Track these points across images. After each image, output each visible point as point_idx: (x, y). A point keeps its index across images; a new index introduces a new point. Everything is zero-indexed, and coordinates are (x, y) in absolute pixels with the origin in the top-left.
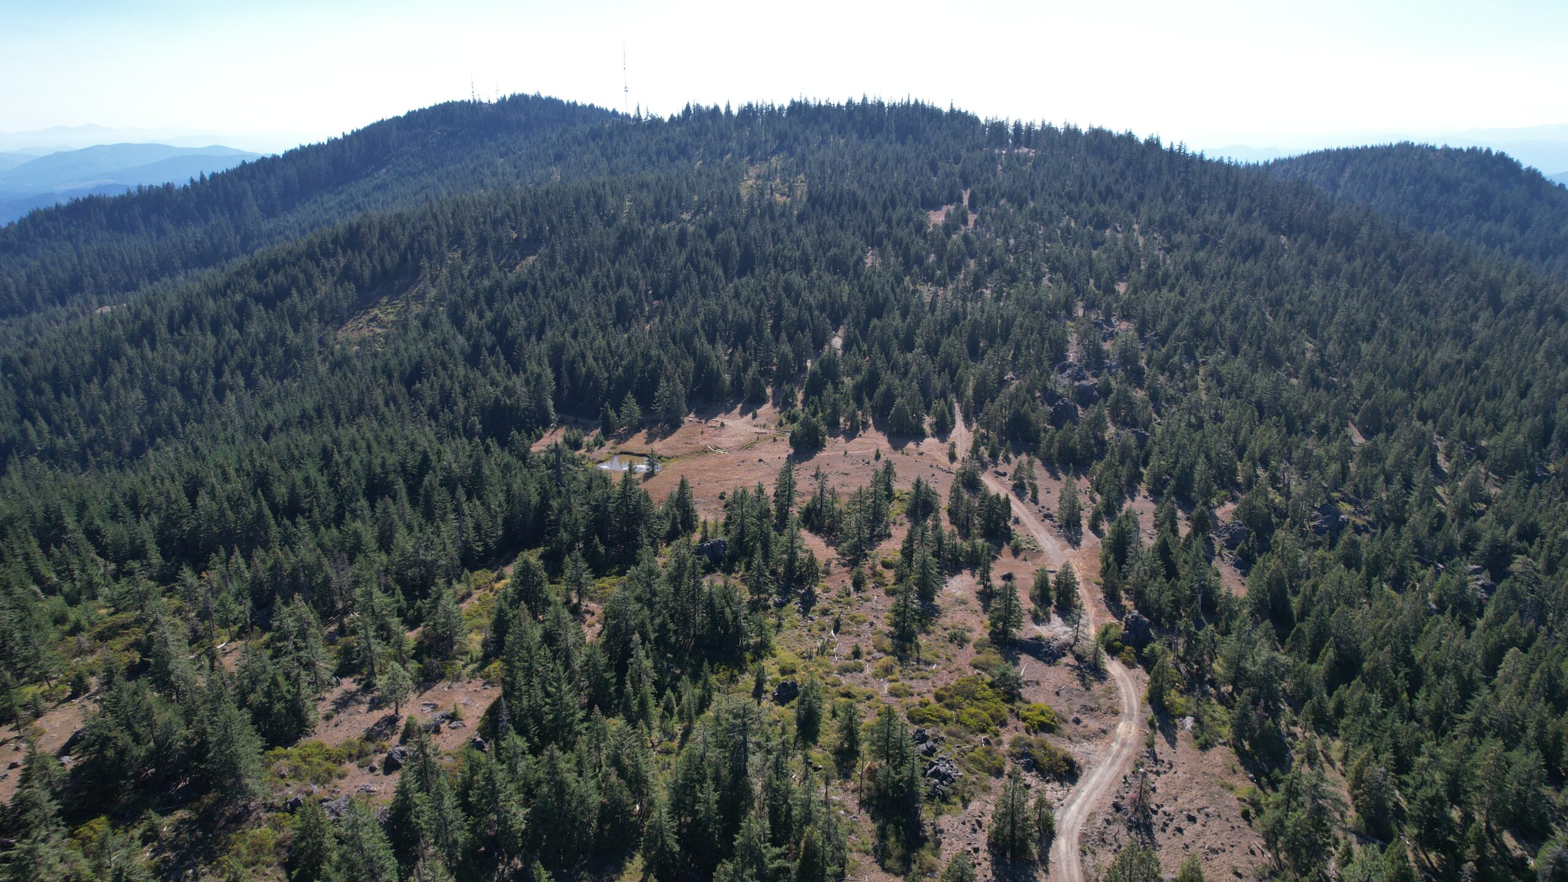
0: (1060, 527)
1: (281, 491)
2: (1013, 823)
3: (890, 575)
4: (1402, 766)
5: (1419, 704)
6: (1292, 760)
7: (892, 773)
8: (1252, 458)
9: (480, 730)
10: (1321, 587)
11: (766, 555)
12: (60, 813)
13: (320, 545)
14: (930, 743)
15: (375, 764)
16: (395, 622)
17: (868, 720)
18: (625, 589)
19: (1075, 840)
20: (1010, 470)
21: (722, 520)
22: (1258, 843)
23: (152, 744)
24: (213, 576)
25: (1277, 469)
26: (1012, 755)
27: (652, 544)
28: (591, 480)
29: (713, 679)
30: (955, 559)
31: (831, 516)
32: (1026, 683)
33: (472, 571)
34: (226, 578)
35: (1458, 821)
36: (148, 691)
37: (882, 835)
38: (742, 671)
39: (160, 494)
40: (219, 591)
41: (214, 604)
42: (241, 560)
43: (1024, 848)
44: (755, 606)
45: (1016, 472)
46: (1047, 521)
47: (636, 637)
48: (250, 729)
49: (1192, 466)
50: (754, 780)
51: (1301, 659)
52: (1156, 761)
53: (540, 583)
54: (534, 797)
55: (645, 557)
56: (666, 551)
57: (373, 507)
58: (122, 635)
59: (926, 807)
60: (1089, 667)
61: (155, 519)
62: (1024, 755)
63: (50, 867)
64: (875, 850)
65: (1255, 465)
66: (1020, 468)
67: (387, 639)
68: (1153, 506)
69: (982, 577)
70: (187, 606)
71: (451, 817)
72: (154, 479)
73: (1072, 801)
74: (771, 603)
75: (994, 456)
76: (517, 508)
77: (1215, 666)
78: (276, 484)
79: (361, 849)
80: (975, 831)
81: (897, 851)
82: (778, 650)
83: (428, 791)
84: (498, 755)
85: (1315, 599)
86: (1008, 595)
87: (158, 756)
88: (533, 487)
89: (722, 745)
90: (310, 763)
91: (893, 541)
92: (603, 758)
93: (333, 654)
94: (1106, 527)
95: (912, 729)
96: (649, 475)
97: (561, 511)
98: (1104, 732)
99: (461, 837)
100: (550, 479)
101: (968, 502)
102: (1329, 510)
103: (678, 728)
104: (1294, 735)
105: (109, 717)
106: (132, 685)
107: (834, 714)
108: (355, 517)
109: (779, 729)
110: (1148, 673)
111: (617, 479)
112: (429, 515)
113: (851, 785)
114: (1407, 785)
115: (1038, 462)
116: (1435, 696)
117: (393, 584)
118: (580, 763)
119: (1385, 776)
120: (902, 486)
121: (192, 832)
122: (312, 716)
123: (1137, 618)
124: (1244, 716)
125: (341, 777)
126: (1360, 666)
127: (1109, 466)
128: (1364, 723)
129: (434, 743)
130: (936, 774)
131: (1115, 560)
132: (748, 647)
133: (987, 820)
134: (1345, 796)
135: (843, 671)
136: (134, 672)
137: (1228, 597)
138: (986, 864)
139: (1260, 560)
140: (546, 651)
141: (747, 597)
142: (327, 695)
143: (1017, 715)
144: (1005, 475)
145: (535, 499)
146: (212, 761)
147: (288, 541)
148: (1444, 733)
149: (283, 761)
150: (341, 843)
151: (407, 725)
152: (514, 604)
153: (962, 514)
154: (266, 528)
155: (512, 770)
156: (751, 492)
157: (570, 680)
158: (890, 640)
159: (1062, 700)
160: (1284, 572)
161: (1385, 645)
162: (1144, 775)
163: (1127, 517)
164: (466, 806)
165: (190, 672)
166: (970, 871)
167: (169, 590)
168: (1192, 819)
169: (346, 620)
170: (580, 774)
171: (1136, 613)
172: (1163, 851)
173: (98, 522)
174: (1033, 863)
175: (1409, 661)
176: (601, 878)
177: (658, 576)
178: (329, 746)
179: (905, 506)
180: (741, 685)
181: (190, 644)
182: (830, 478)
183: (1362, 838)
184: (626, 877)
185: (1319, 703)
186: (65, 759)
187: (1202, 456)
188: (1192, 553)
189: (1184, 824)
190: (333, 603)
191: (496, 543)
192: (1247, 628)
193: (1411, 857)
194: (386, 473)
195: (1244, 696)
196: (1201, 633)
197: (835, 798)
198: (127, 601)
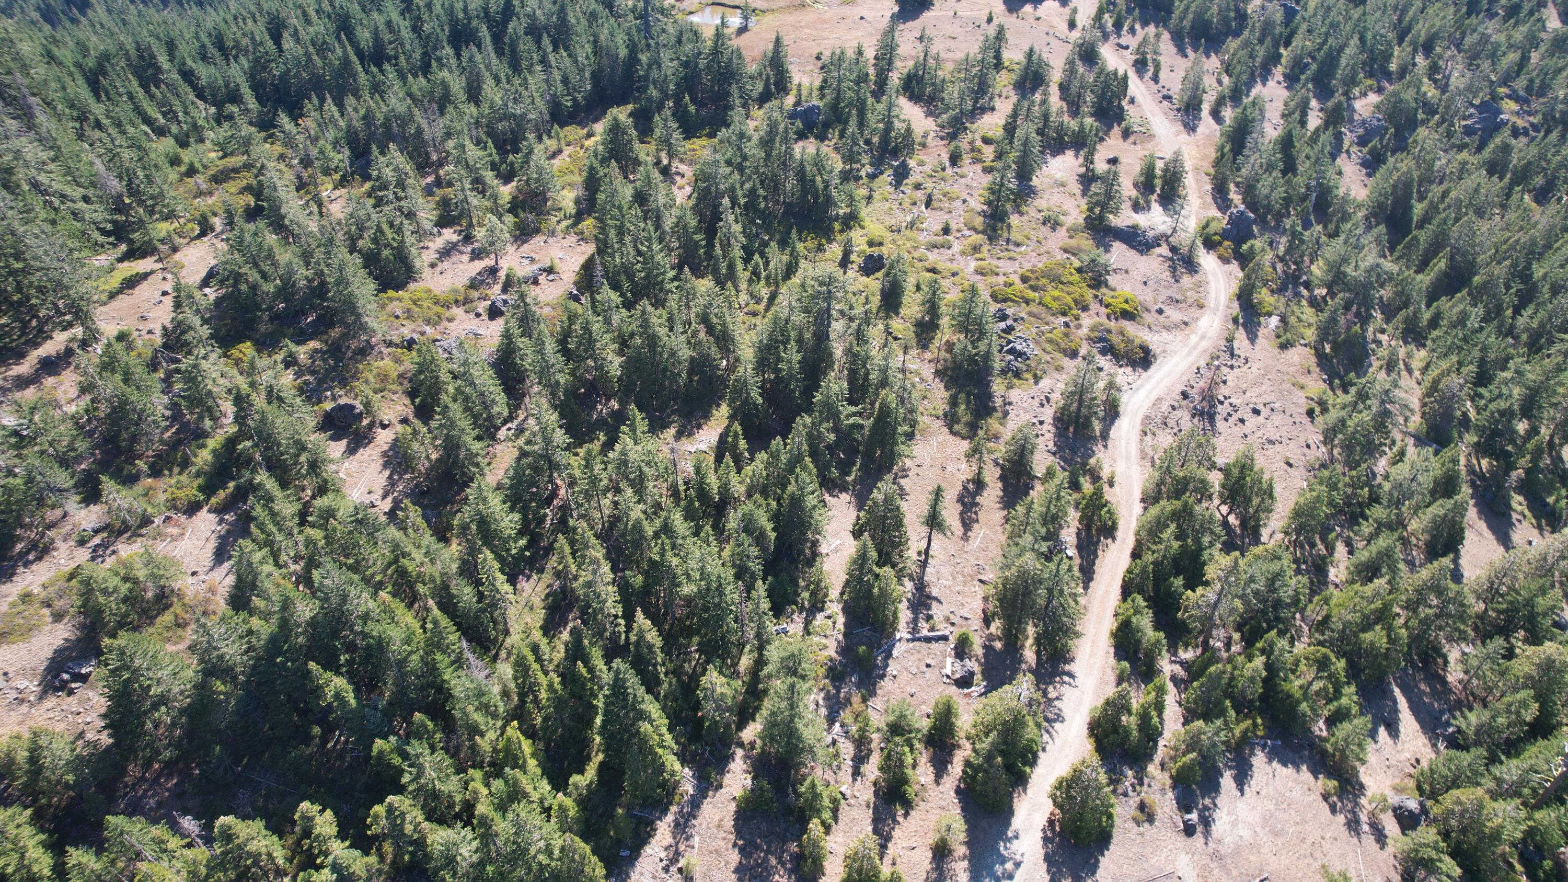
0: (1179, 110)
1: (364, 36)
2: (1081, 401)
3: (989, 152)
4: (1483, 378)
5: (1521, 321)
6: (1370, 365)
7: (970, 347)
8: (1414, 44)
9: (576, 283)
10: (1453, 194)
11: (862, 124)
12: (212, 336)
13: (410, 94)
14: (1009, 322)
15: (480, 310)
16: (489, 176)
17: (951, 295)
18: (715, 151)
19: (1138, 421)
20: (1133, 42)
21: (818, 83)
22: (1316, 437)
23: (278, 281)
24: (309, 123)
25: (1440, 57)
26: (1089, 339)
27: (745, 106)
28: (681, 33)
29: (800, 247)
30: (1060, 138)
31: (933, 84)
32: (1115, 271)
33: (561, 127)
34: (322, 125)
35: (1522, 432)
36: (266, 233)
37: (953, 402)
38: (830, 241)
39: (244, 35)
40: (317, 139)
41: (314, 152)
42: (334, 108)
43: (1087, 424)
44: (846, 177)
45: (1139, 46)
46: (1165, 103)
47: (726, 201)
48: (362, 273)
49: (1341, 49)
50: (835, 345)
51: (1408, 268)
52: (1232, 355)
53: (630, 142)
54: (628, 347)
55: (736, 119)
56: (758, 114)
57: (458, 55)
58: (234, 179)
59: (999, 380)
60: (1183, 259)
61: (243, 60)
62: (1101, 340)
63: (214, 380)
64: (945, 415)
65: (1415, 51)
66: (1145, 41)
67: (483, 192)
68: (1285, 94)
69: (1086, 159)
70: (290, 153)
71: (552, 361)
72: (235, 18)
73: (1142, 386)
74: (863, 173)
75: (1118, 25)
76: (605, 61)
77: (1314, 268)
78: (359, 28)
79: (473, 384)
80: (1042, 405)
81: (966, 418)
82: (867, 222)
83: (530, 337)
84: (594, 307)
85: (1441, 207)
86: (1110, 181)
87: (287, 290)
88: (620, 38)
89: (806, 310)
90: (420, 306)
91: (996, 115)
92: (693, 315)
93: (432, 205)
94: (1228, 114)
95: (994, 307)
96: (743, 30)
97: (650, 66)
98: (1186, 324)
99: (563, 378)
100: (639, 30)
101: (1083, 76)
102: (1490, 109)
103: (765, 292)
104: (1379, 343)
105: (237, 255)
106: (251, 226)
107: (918, 288)
108: (441, 66)
109: (862, 299)
110: (1243, 269)
111: (708, 33)
112: (515, 66)
113: (928, 355)
114: (1481, 397)
115: (1166, 36)
116: (1542, 314)
117: (484, 137)
118: (670, 319)
119: (1462, 387)
120: (1013, 55)
121: (325, 360)
122: (418, 264)
123: (1242, 213)
124: (1333, 320)
125: (450, 320)
126: (1470, 279)
127: (1246, 44)
128: (1456, 336)
129: (533, 294)
130: (1012, 351)
131: (1232, 150)
132: (837, 217)
133: (1056, 397)
134: (1415, 404)
135: (933, 246)
136: (252, 214)
137: (1345, 200)
138: (1049, 436)
139: (1391, 160)
140: (637, 211)
141: (839, 166)
142: (430, 244)
143: (1101, 301)
144: (1127, 48)
145: (623, 52)
146: (332, 299)
147: (377, 89)
148: (1539, 350)
149: (396, 303)
150: (455, 377)
151: (508, 276)
152: (604, 162)
153: (1074, 90)
154: (354, 75)
155: (608, 322)
156: (850, 54)
157: (661, 240)
158: (981, 219)
159: (1148, 290)
160: (1415, 175)
161: (1505, 259)
162: (1218, 368)
163: (1254, 103)
164: (565, 352)
165: (302, 217)
166: (1033, 440)
167: (271, 136)
168: (1256, 412)
169: (441, 172)
170: (671, 329)
171: (1242, 207)
172: (1222, 438)
173: (189, 62)
174: (1094, 438)
175: (1525, 276)
176: (690, 422)
177: (749, 140)
178: (437, 292)
179: (1014, 77)
180: (828, 254)
181: (298, 190)
182: (936, 41)
183: (1420, 441)
184: (713, 422)
185: (1415, 313)
186: (207, 290)
187: (1356, 37)
188: (1317, 148)
189: (1247, 415)
190: (428, 155)
191: (584, 98)
192: (1358, 232)
193: (1463, 461)
194: (469, 19)
195: (1337, 300)
196: (1307, 233)
197: (912, 366)
198: (233, 146)
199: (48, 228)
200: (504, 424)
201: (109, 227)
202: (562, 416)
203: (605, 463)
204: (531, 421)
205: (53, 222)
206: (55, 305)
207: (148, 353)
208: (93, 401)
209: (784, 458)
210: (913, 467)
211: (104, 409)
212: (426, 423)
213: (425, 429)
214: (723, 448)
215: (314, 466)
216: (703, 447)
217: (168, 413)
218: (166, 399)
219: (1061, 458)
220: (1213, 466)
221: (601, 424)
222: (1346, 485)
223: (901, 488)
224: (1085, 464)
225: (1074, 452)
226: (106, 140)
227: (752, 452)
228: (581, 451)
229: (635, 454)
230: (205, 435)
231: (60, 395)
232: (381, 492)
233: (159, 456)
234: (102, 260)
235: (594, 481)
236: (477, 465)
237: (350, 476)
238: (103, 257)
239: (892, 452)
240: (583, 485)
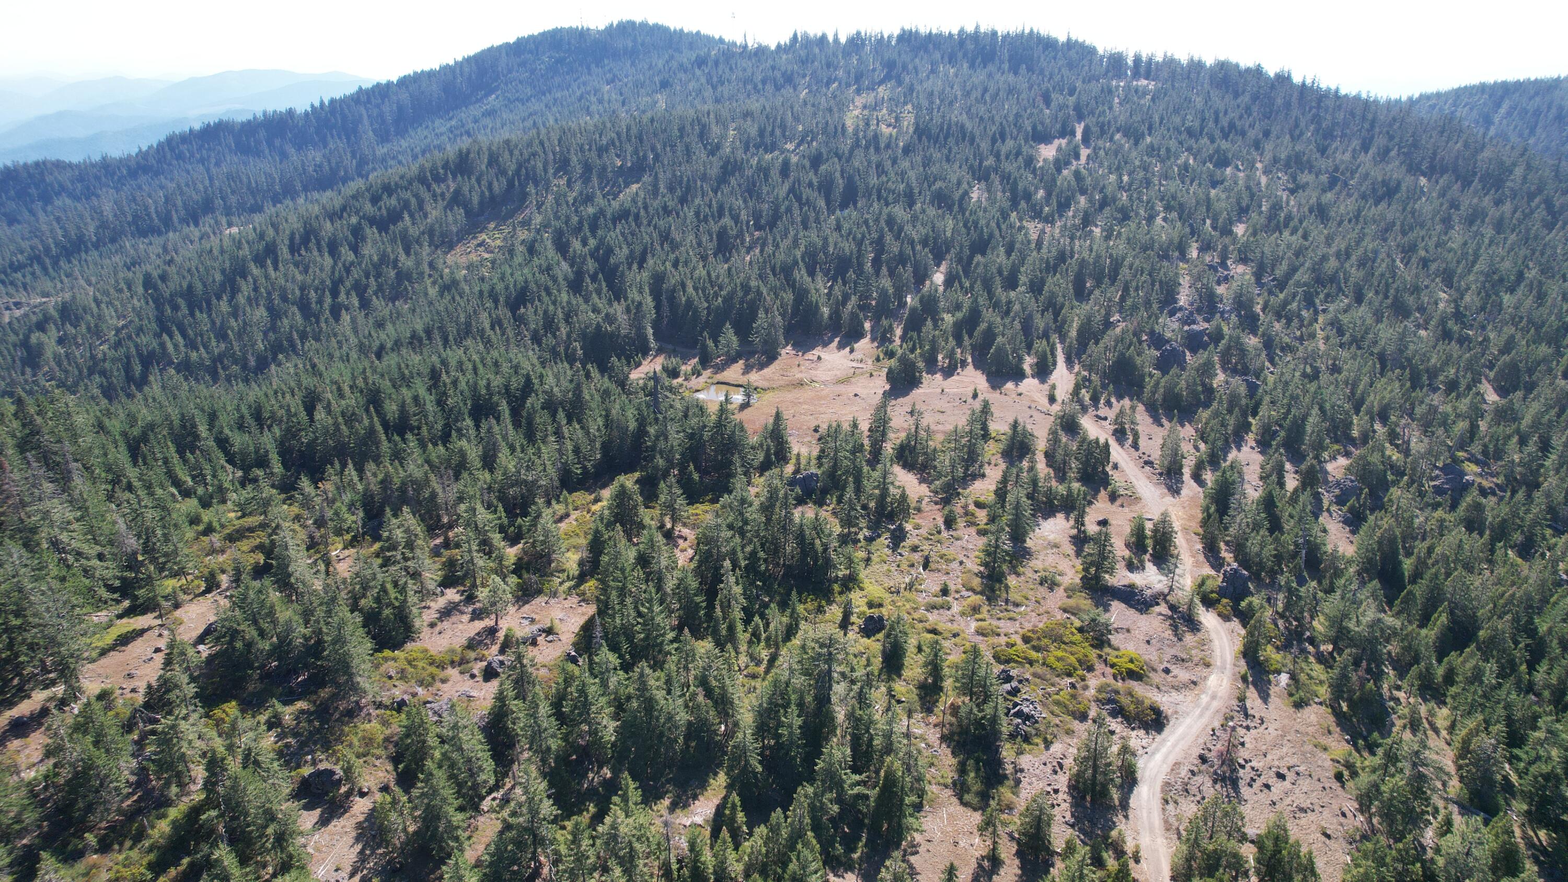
0: (1161, 474)
1: (391, 409)
2: (1095, 767)
3: (982, 516)
4: (1515, 739)
5: (1539, 676)
6: (1393, 725)
7: (975, 710)
8: (1369, 412)
9: (574, 644)
10: (1438, 550)
11: (858, 490)
12: (197, 695)
13: (428, 461)
14: (1014, 684)
15: (476, 671)
16: (496, 538)
17: (953, 657)
18: (717, 516)
19: (1158, 789)
20: (1111, 414)
21: (815, 452)
22: (1351, 805)
23: (275, 639)
24: (328, 487)
25: (1397, 425)
26: (1098, 700)
27: (745, 474)
28: (688, 408)
29: (800, 608)
30: (1050, 502)
31: (925, 453)
32: (1116, 630)
33: (570, 492)
34: (340, 489)
36: (271, 591)
37: (962, 770)
38: (830, 602)
39: (281, 407)
40: (334, 501)
41: (329, 514)
42: (354, 473)
43: (1105, 793)
44: (845, 540)
45: (1117, 416)
46: (1147, 468)
47: (727, 564)
48: (361, 632)
49: (1304, 418)
50: (837, 709)
51: (1410, 622)
52: (1247, 716)
53: (635, 507)
54: (624, 711)
55: (738, 486)
56: (759, 481)
57: (477, 427)
58: (248, 538)
59: (1008, 746)
60: (1183, 617)
61: (277, 431)
62: (1110, 701)
63: (190, 742)
64: (954, 784)
65: (1372, 419)
66: (1121, 413)
67: (489, 554)
68: (1260, 458)
69: (1077, 521)
70: (306, 513)
71: (545, 725)
72: (276, 393)
73: (1157, 750)
74: (861, 536)
75: (1095, 399)
76: (615, 433)
77: (1315, 623)
78: (387, 402)
79: (460, 749)
80: (1055, 772)
81: (977, 787)
82: (866, 584)
83: (524, 699)
84: (591, 669)
85: (1430, 562)
86: (1102, 541)
87: (282, 648)
88: (631, 413)
89: (807, 673)
90: (415, 667)
91: (987, 481)
92: (691, 678)
93: (438, 566)
94: (1209, 477)
95: (997, 669)
96: (745, 406)
97: (657, 438)
98: (1194, 683)
99: (554, 744)
100: (648, 406)
101: (1066, 445)
102: (1453, 470)
103: (765, 654)
104: (1397, 701)
105: (237, 612)
106: (257, 584)
107: (920, 649)
108: (461, 436)
109: (863, 661)
110: (1244, 626)
111: (713, 409)
112: (530, 436)
113: (933, 719)
114: (1519, 759)
115: (1141, 408)
116: (1557, 670)
117: (495, 502)
118: (668, 682)
119: (1495, 748)
120: (999, 426)
121: (310, 722)
122: (417, 623)
123: (1236, 571)
124: (1344, 677)
125: (444, 681)
126: (1475, 634)
127: (1216, 414)
128: (1475, 692)
129: (530, 655)
130: (1019, 714)
131: (1217, 511)
132: (837, 579)
133: (1069, 762)
134: (1450, 767)
135: (932, 607)
136: (259, 572)
137: (1334, 556)
138: (1065, 806)
139: (1371, 518)
140: (639, 573)
141: (837, 530)
142: (432, 604)
143: (1105, 661)
144: (1105, 419)
145: (632, 425)
146: (326, 659)
147: (398, 456)
149: (391, 663)
150: (443, 742)
151: (506, 636)
152: (610, 525)
153: (1059, 456)
154: (377, 443)
155: (604, 684)
156: (846, 427)
157: (662, 602)
158: (979, 580)
159: (1151, 649)
160: (1398, 532)
161: (1506, 613)
162: (1233, 729)
163: (1232, 467)
164: (559, 715)
165: (308, 576)
166: (1049, 811)
167: (290, 498)
168: (1281, 777)
169: (451, 534)
170: (669, 693)
171: (1235, 565)
172: (1249, 806)
173: (227, 431)
174: (1113, 808)
175: (1531, 632)
176: (685, 792)
177: (751, 505)
178: (433, 652)
179: (1001, 446)
180: (828, 616)
181: (308, 549)
182: (925, 415)
183: (1465, 809)
184: (709, 792)
185: (1427, 669)
186: (201, 647)
187: (1316, 408)
188: (1299, 507)
189: (1273, 781)
190: (439, 518)
191: (594, 466)
192: (1353, 587)
193: (1518, 832)
194: (491, 395)
195: (1344, 656)
196: (1303, 589)
197: (917, 731)
198: (253, 506)
199: (56, 584)
200: (489, 793)
201: (117, 583)
202: (551, 785)
203: (593, 838)
204: (518, 791)
205: (63, 579)
206: (42, 661)
207: (128, 712)
208: (56, 765)
209: (785, 833)
210: (923, 842)
211: (66, 773)
212: (407, 791)
213: (405, 798)
214: (719, 821)
215: (281, 839)
216: (699, 820)
217: (133, 779)
218: (134, 763)
219: (1080, 830)
220: (1244, 838)
221: (592, 794)
222: (1395, 859)
223: (911, 867)
224: (1106, 837)
225: (1093, 824)
226: (134, 501)
227: (751, 825)
228: (569, 824)
229: (626, 826)
230: (168, 803)
231: (22, 760)
232: (349, 869)
233: (112, 828)
234: (102, 616)
235: (580, 858)
236: (457, 839)
237: (318, 850)
238: (104, 613)
239: (900, 825)
240: (568, 862)
